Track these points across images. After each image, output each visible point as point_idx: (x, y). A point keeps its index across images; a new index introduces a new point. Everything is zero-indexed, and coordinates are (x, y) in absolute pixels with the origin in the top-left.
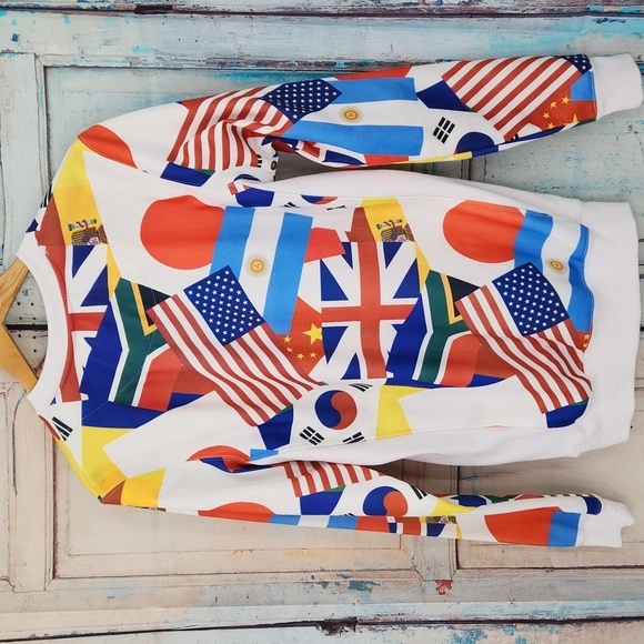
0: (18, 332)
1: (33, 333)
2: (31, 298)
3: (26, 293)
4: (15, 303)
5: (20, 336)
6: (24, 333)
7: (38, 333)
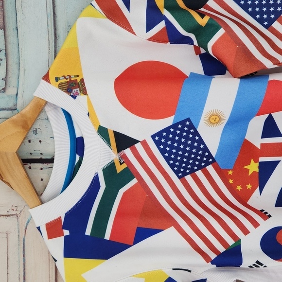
0: (29, 165)
1: (40, 165)
2: (39, 136)
3: (35, 132)
4: (27, 141)
5: (30, 168)
6: (33, 165)
7: (45, 165)
